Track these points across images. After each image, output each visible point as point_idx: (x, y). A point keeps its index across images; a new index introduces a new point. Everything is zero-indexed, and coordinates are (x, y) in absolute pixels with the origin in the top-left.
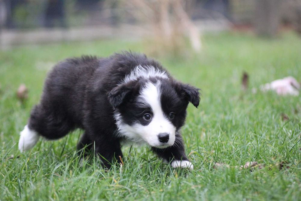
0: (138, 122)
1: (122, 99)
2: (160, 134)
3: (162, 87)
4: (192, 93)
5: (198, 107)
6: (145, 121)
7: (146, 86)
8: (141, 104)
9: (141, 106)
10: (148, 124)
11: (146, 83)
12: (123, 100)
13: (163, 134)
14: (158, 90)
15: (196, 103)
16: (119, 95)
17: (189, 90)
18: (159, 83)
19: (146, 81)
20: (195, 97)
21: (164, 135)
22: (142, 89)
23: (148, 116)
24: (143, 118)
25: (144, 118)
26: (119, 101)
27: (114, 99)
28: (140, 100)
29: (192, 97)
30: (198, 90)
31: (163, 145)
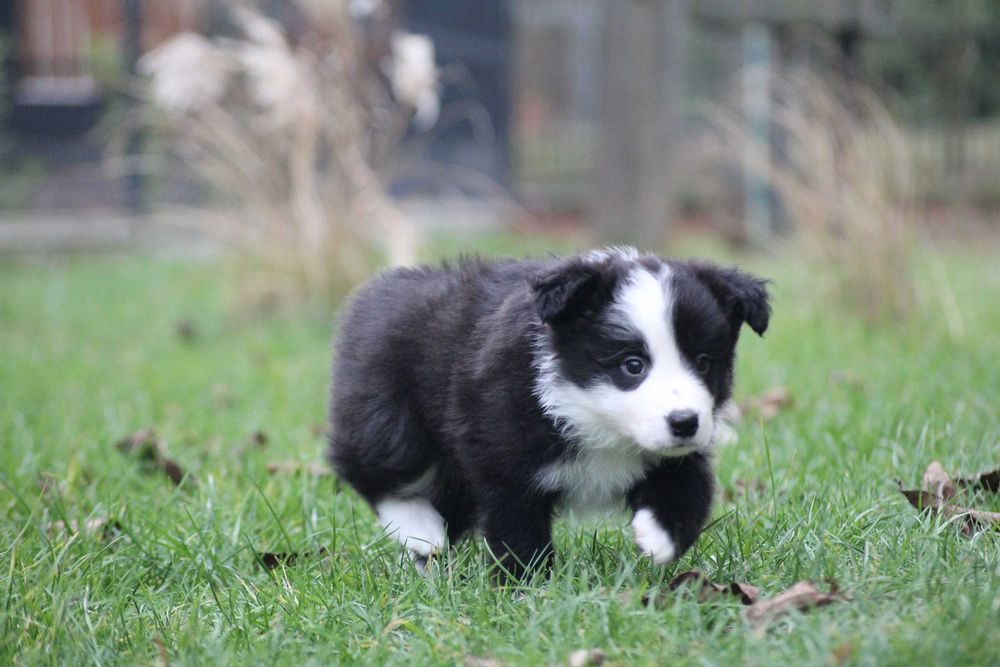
0: (605, 380)
1: (564, 298)
2: (674, 412)
3: (676, 283)
4: (747, 293)
5: (765, 334)
6: (627, 377)
7: (633, 280)
8: (617, 330)
9: (617, 334)
10: (636, 388)
11: (632, 272)
12: (569, 301)
13: (683, 412)
14: (664, 290)
15: (759, 324)
16: (558, 288)
17: (739, 285)
18: (667, 272)
19: (632, 266)
20: (755, 307)
21: (686, 416)
22: (620, 288)
23: (636, 363)
24: (620, 370)
25: (624, 368)
26: (556, 302)
27: (544, 297)
28: (614, 319)
29: (747, 306)
30: (762, 283)
31: (681, 446)
